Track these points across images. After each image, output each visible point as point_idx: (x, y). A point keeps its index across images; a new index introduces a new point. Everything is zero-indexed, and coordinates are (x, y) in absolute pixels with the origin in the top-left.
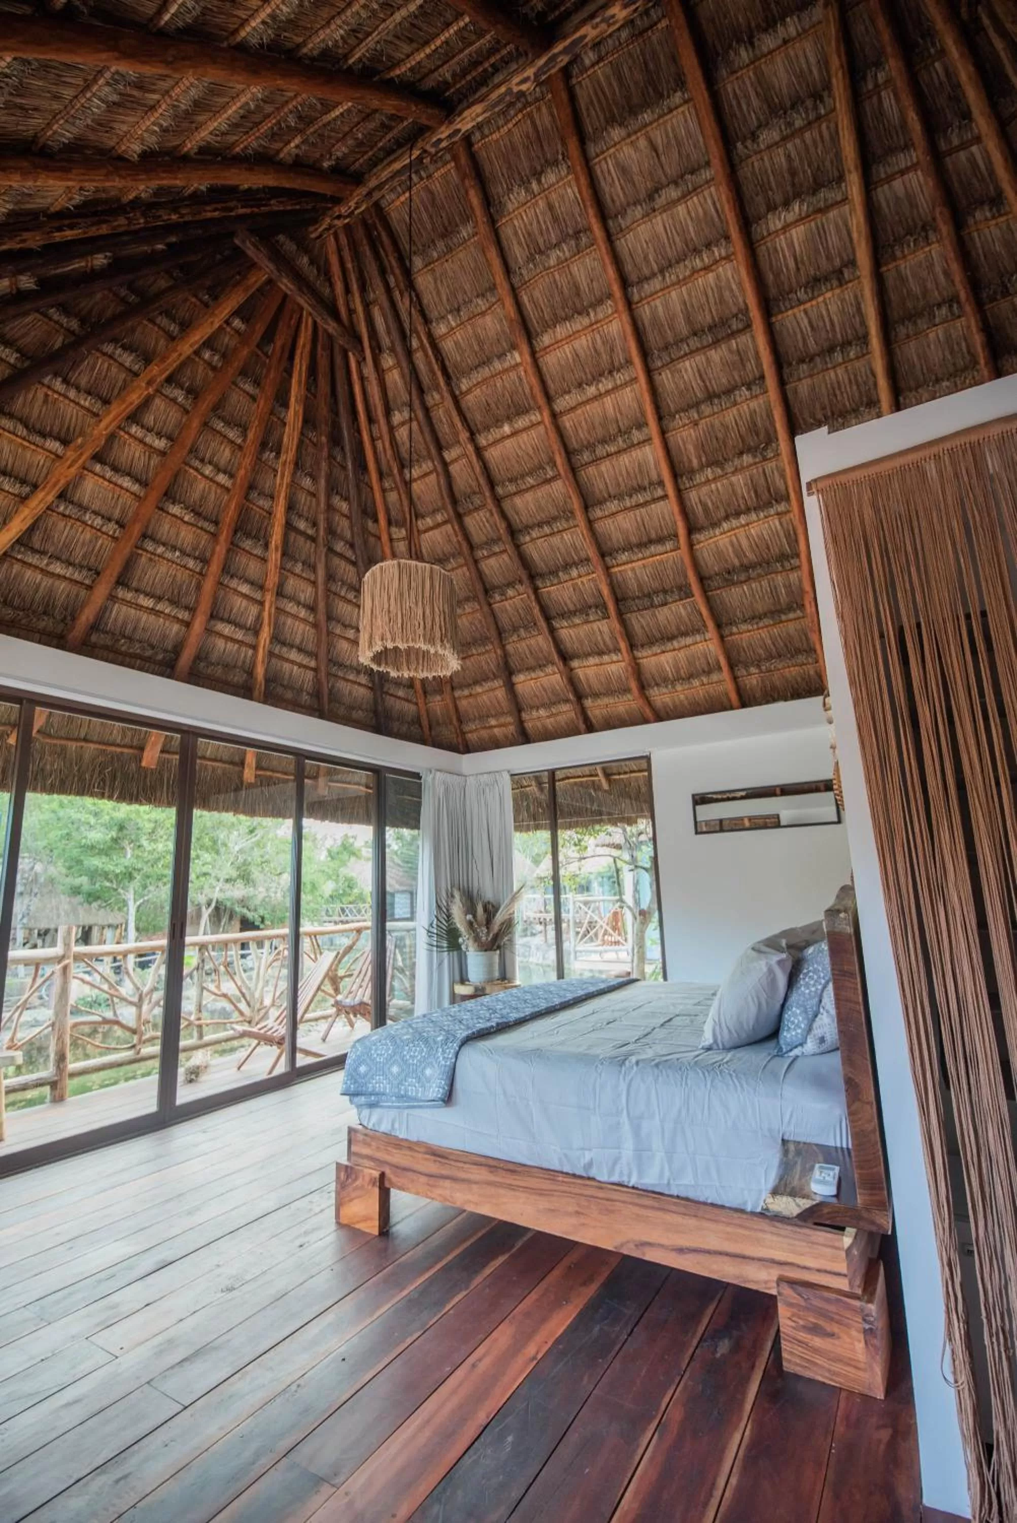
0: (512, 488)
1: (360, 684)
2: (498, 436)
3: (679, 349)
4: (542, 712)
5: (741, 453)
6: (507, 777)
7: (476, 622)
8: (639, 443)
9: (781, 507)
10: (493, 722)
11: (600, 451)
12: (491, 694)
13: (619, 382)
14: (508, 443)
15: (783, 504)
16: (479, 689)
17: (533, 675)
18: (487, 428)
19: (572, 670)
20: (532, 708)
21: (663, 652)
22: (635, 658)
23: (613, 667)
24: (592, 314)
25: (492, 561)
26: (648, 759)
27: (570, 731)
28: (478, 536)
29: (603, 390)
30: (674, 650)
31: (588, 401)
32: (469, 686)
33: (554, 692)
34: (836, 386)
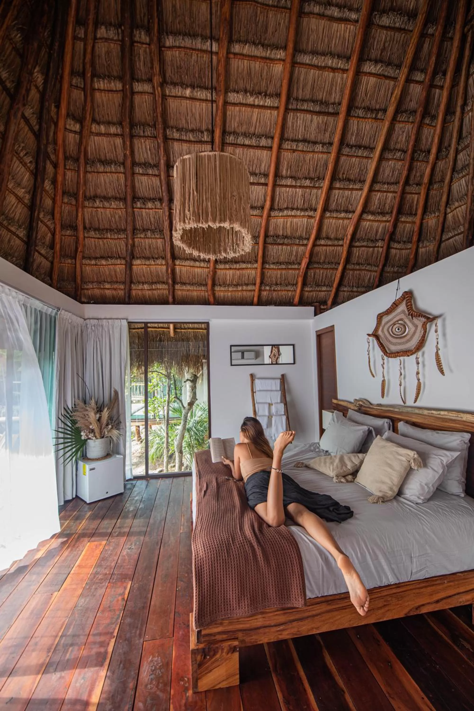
0: (176, 135)
1: (18, 236)
2: (180, 94)
3: (302, 105)
4: (146, 287)
5: (306, 178)
6: (125, 323)
7: (117, 217)
8: (263, 147)
9: (311, 213)
10: (107, 286)
11: (240, 140)
12: (111, 267)
13: (266, 104)
14: (185, 103)
15: (312, 212)
16: (104, 262)
17: (147, 263)
18: (175, 84)
19: (175, 265)
20: (139, 282)
21: (230, 269)
22: (215, 268)
23: (199, 270)
24: (269, 52)
25: (144, 179)
26: (208, 324)
27: (163, 301)
28: (140, 156)
29: (256, 103)
30: (236, 269)
31: (246, 105)
32: (96, 258)
33: (158, 276)
34: (353, 165)
